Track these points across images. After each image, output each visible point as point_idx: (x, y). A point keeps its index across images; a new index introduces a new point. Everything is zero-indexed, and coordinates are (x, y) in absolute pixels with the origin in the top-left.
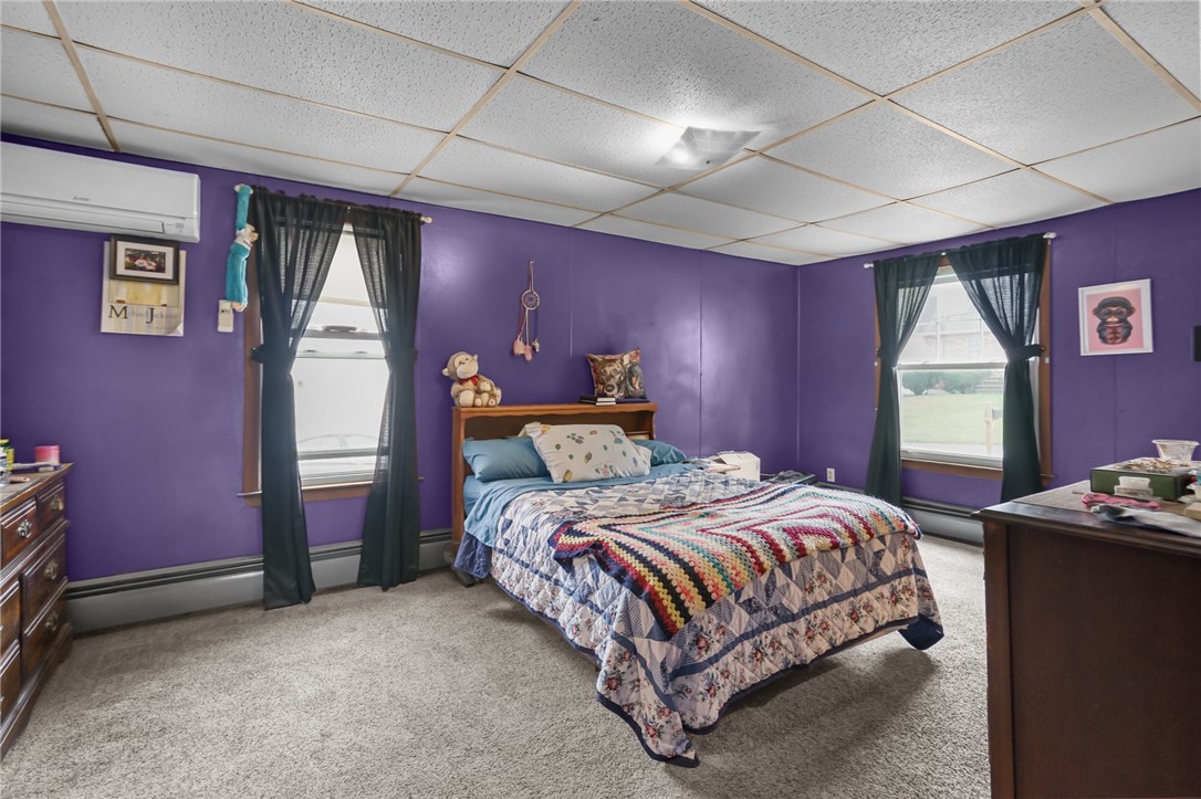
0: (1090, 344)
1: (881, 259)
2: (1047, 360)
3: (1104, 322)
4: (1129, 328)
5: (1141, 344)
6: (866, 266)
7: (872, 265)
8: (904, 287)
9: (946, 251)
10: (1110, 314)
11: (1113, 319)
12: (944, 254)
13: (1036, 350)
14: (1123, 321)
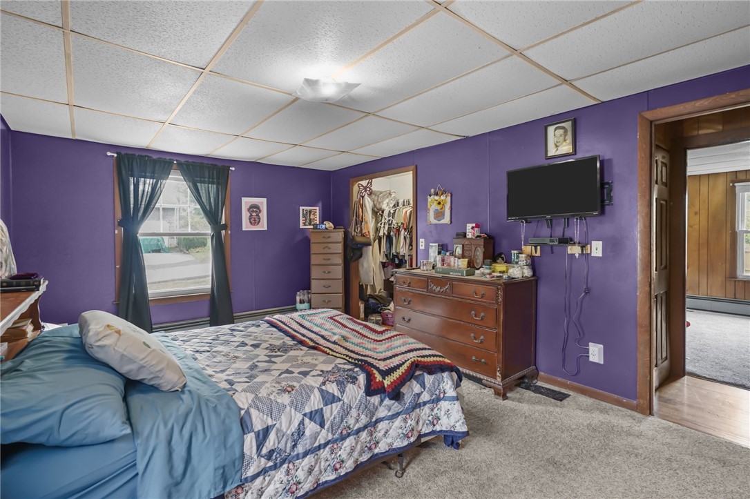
0: (246, 226)
1: (123, 152)
2: (229, 232)
3: (251, 215)
4: (260, 219)
5: (263, 227)
6: (109, 154)
7: (115, 155)
8: (145, 177)
9: (176, 161)
10: (253, 211)
11: (254, 214)
12: (175, 162)
13: (225, 227)
14: (258, 215)
